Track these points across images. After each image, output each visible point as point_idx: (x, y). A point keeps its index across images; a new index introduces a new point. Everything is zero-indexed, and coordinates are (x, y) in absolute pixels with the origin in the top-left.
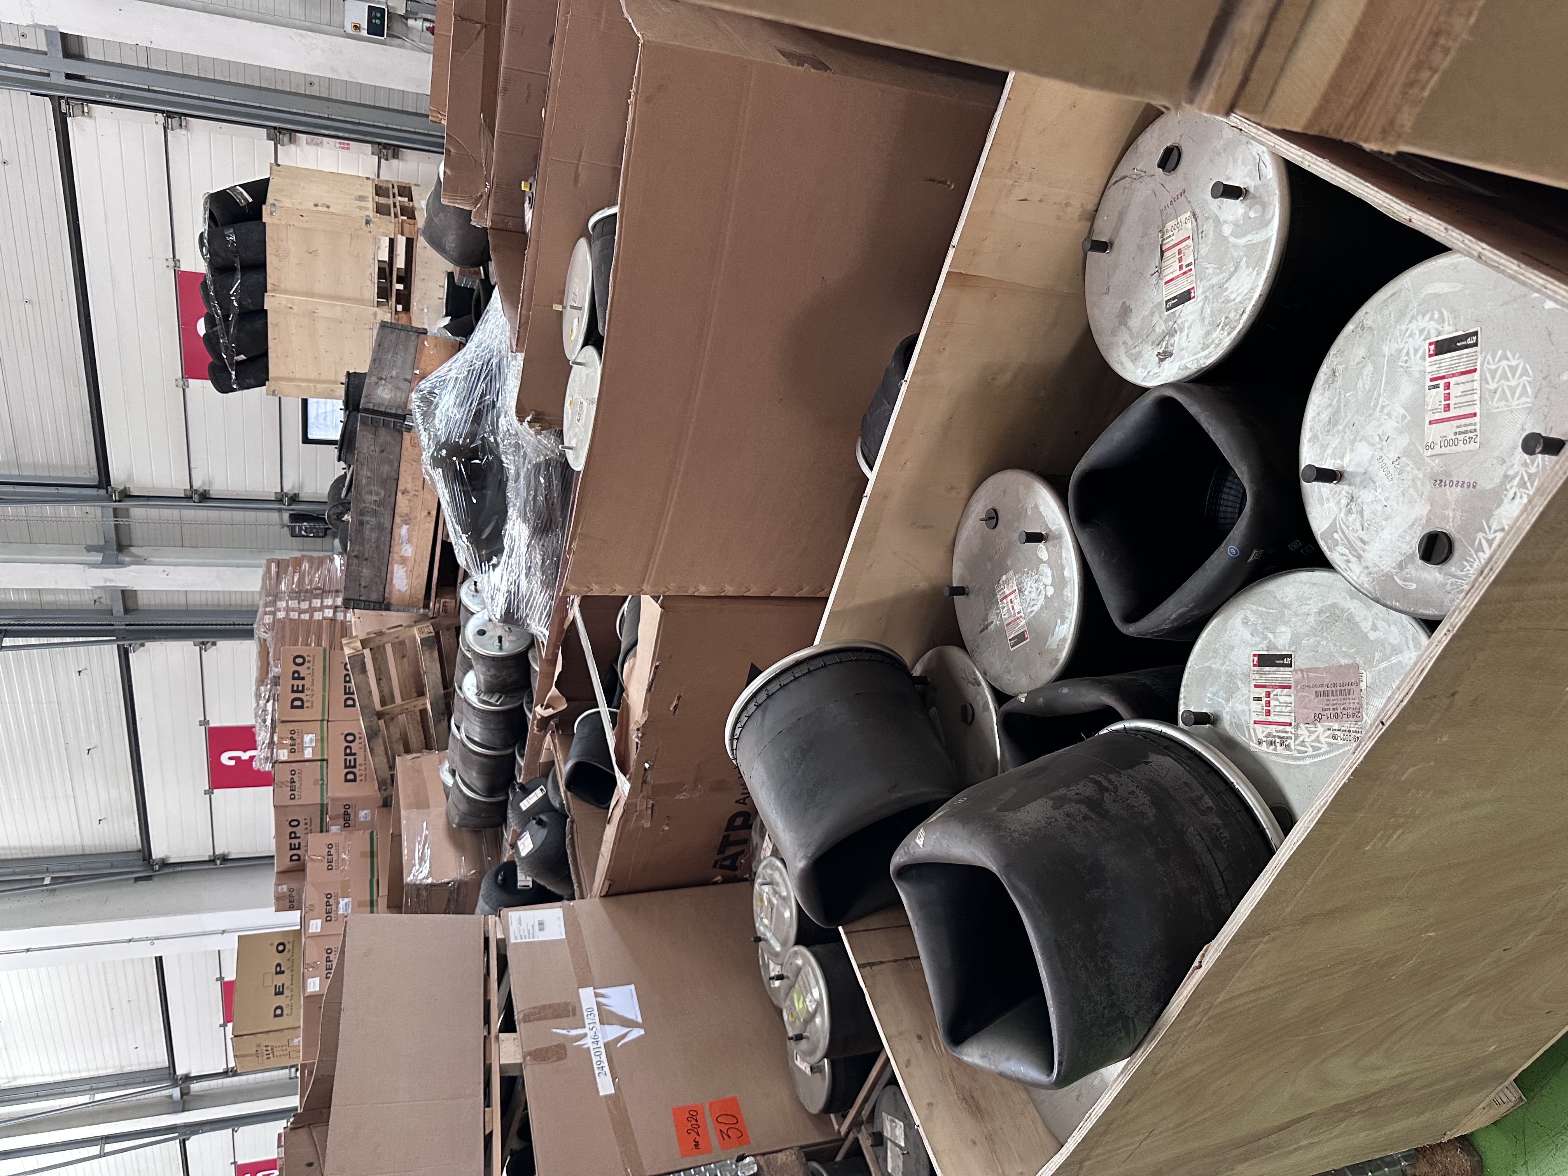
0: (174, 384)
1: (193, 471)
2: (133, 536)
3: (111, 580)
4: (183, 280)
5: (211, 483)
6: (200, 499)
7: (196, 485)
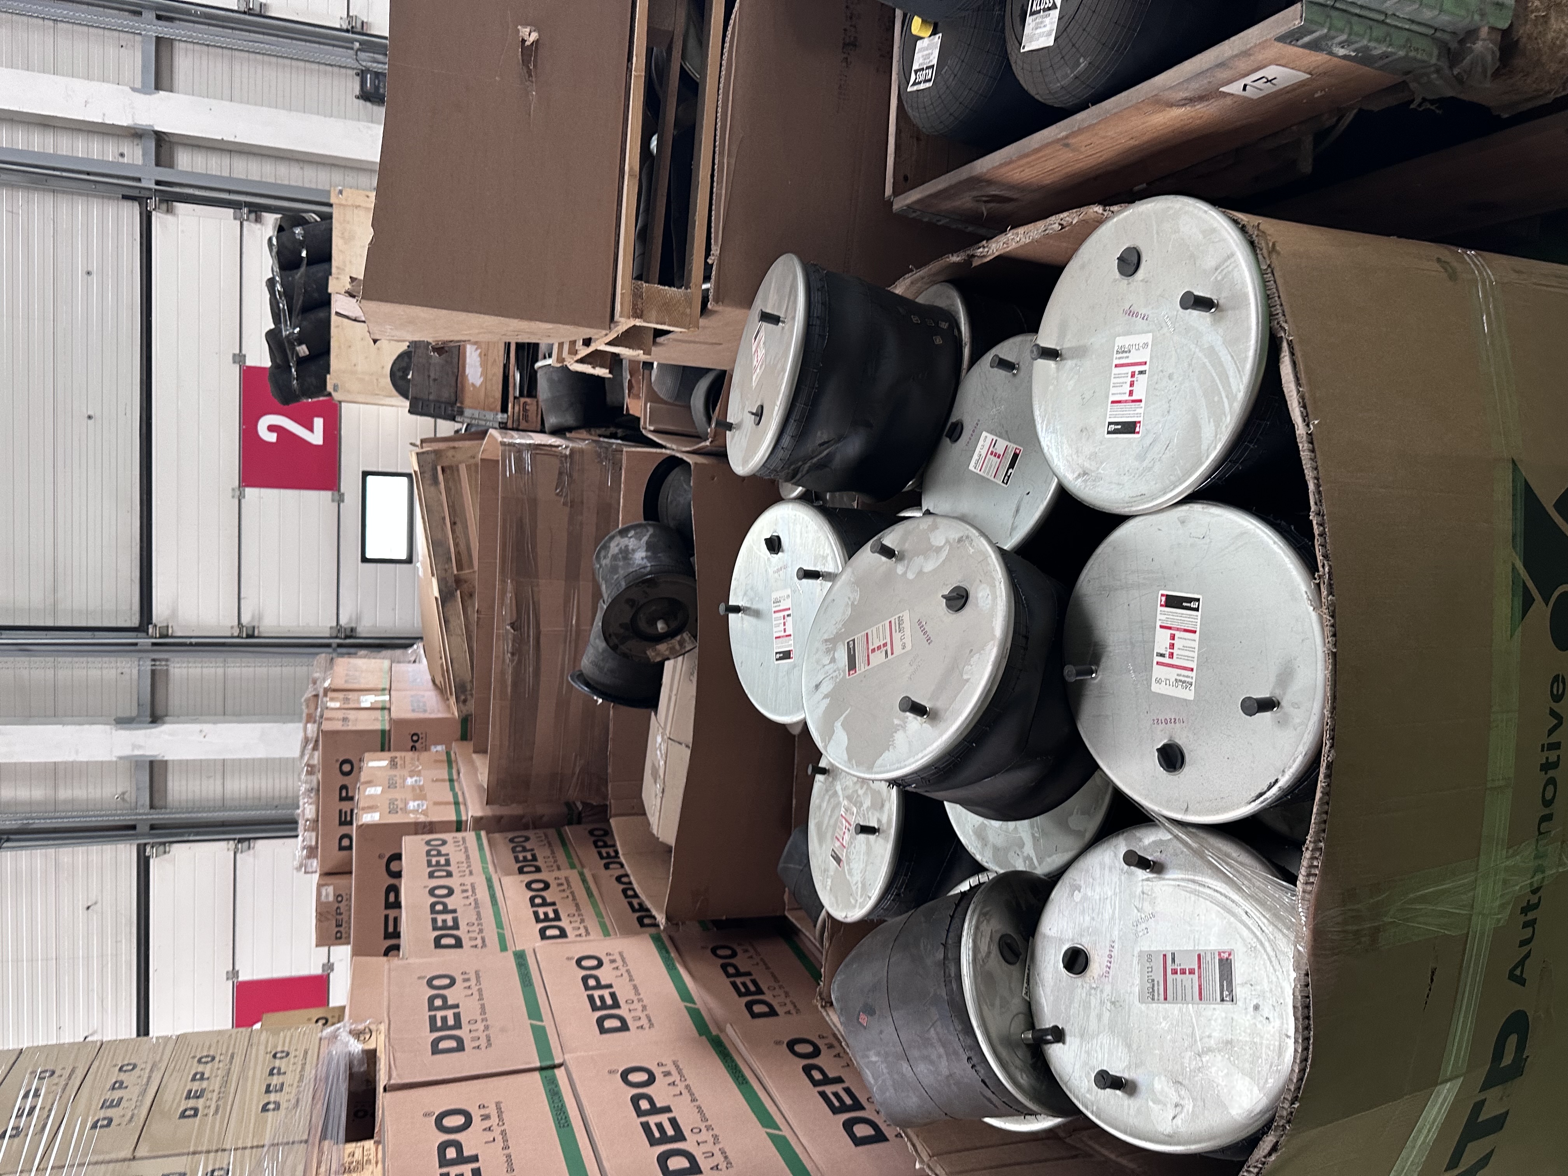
0: (230, 495)
1: (242, 601)
2: (170, 703)
3: (140, 747)
4: (249, 375)
5: (260, 619)
6: (248, 637)
7: (245, 620)
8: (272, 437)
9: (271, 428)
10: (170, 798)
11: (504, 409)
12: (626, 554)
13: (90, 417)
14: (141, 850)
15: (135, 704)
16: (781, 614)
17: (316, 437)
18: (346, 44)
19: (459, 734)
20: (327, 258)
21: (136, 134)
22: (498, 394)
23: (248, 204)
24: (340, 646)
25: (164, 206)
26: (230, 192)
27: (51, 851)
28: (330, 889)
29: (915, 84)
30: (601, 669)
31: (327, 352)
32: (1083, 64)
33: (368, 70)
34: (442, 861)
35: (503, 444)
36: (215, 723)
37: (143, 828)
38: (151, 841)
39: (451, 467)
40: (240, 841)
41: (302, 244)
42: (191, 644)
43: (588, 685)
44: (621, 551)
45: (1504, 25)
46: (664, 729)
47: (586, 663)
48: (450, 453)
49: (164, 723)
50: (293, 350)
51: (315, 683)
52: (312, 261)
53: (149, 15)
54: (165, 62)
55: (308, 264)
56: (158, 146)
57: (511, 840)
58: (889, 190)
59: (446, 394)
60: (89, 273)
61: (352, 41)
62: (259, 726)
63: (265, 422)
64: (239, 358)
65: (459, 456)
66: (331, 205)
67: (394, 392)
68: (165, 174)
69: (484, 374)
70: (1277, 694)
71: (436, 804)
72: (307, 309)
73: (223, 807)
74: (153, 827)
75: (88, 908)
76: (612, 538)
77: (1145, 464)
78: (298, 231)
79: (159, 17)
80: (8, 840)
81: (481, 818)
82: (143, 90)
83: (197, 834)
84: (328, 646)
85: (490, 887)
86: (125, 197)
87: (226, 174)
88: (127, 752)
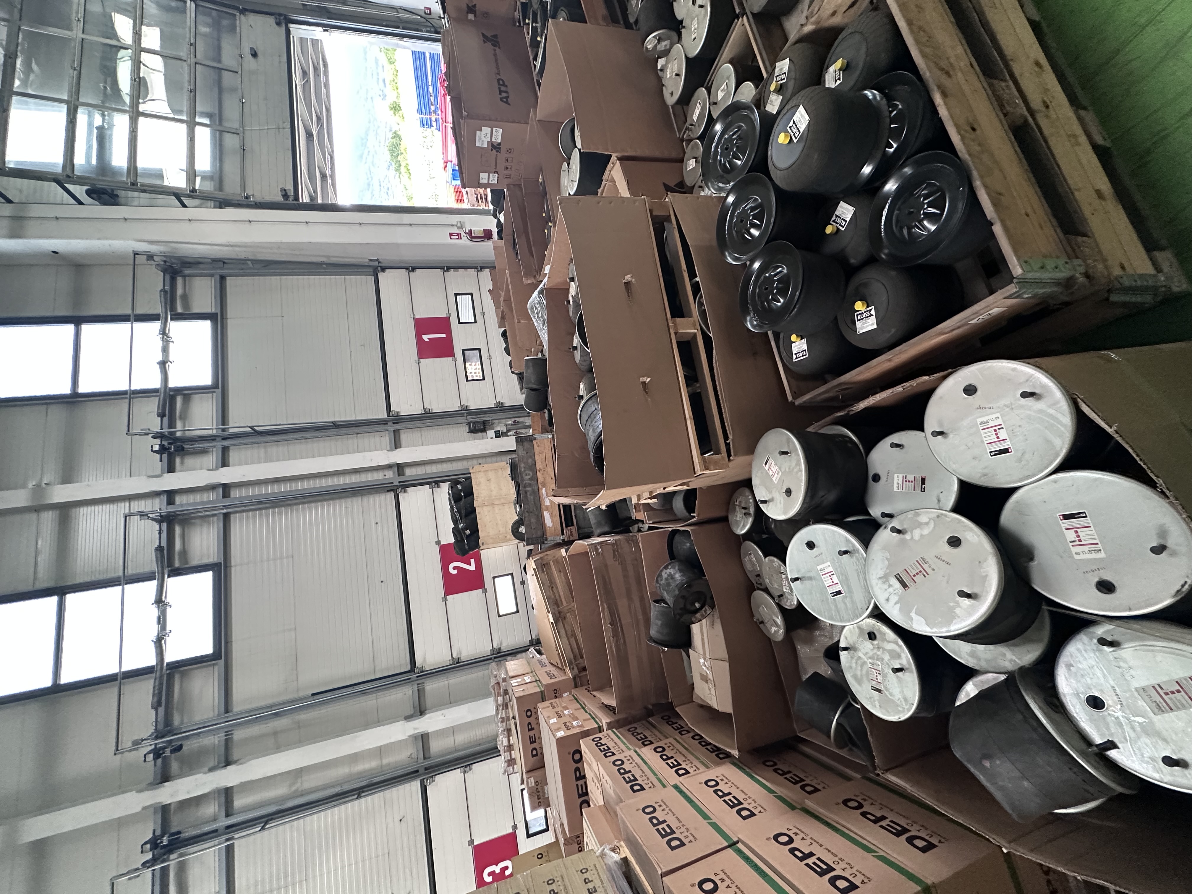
0: (442, 600)
1: (452, 648)
2: (428, 703)
3: (416, 729)
4: (444, 548)
5: (461, 654)
6: (457, 663)
7: (454, 656)
8: (455, 572)
9: (454, 568)
10: (431, 752)
11: (563, 534)
12: (671, 576)
13: (382, 582)
14: (422, 782)
15: (412, 708)
16: (828, 575)
17: (472, 568)
18: (461, 415)
19: (574, 686)
20: (472, 493)
21: (390, 467)
22: (560, 528)
23: (434, 482)
24: (495, 658)
25: (403, 491)
26: (426, 479)
27: (382, 794)
28: (532, 779)
29: (796, 358)
30: (661, 633)
31: (477, 530)
32: (893, 331)
33: (471, 422)
34: (605, 747)
35: (588, 545)
36: (447, 708)
37: (422, 771)
38: (426, 776)
39: (547, 564)
40: (466, 766)
41: (461, 491)
42: (433, 673)
43: (655, 642)
44: (668, 575)
45: (1084, 271)
46: (704, 654)
47: (653, 632)
48: (546, 557)
49: (426, 714)
50: (465, 533)
51: (496, 677)
52: (466, 496)
53: (390, 423)
54: (397, 438)
55: (465, 498)
56: (398, 469)
57: (629, 730)
58: (790, 398)
59: (539, 533)
60: (377, 523)
61: (463, 414)
62: (467, 705)
63: (451, 566)
64: (438, 542)
65: (549, 558)
66: (470, 473)
67: (514, 538)
68: (402, 479)
69: (552, 521)
70: (1162, 542)
71: (584, 720)
72: (467, 515)
73: (456, 751)
74: (426, 769)
75: (401, 820)
76: (662, 571)
77: (1023, 463)
78: (458, 486)
79: (394, 423)
80: (363, 792)
81: (610, 722)
82: (391, 450)
83: (446, 768)
84: (490, 659)
85: (639, 755)
86: (388, 491)
87: (424, 472)
88: (412, 732)
